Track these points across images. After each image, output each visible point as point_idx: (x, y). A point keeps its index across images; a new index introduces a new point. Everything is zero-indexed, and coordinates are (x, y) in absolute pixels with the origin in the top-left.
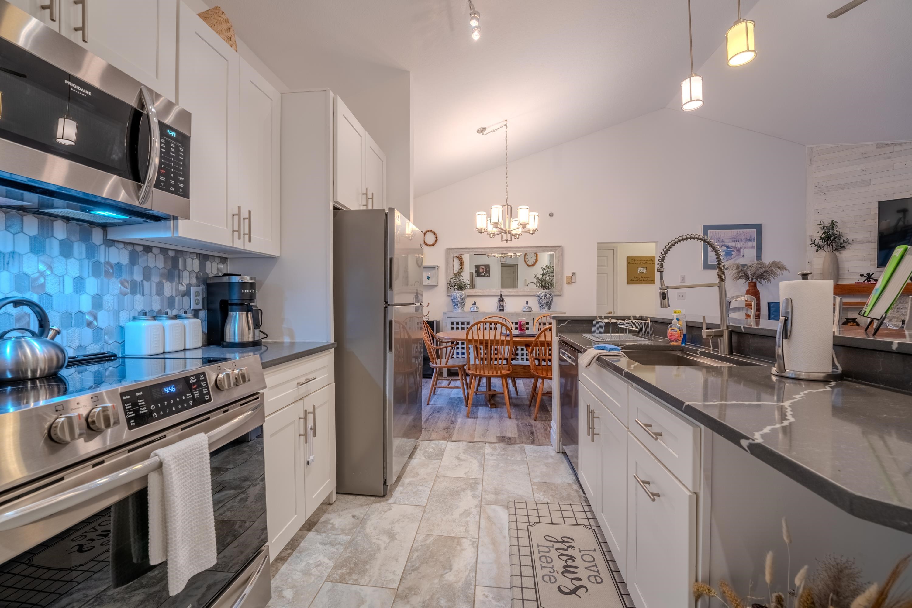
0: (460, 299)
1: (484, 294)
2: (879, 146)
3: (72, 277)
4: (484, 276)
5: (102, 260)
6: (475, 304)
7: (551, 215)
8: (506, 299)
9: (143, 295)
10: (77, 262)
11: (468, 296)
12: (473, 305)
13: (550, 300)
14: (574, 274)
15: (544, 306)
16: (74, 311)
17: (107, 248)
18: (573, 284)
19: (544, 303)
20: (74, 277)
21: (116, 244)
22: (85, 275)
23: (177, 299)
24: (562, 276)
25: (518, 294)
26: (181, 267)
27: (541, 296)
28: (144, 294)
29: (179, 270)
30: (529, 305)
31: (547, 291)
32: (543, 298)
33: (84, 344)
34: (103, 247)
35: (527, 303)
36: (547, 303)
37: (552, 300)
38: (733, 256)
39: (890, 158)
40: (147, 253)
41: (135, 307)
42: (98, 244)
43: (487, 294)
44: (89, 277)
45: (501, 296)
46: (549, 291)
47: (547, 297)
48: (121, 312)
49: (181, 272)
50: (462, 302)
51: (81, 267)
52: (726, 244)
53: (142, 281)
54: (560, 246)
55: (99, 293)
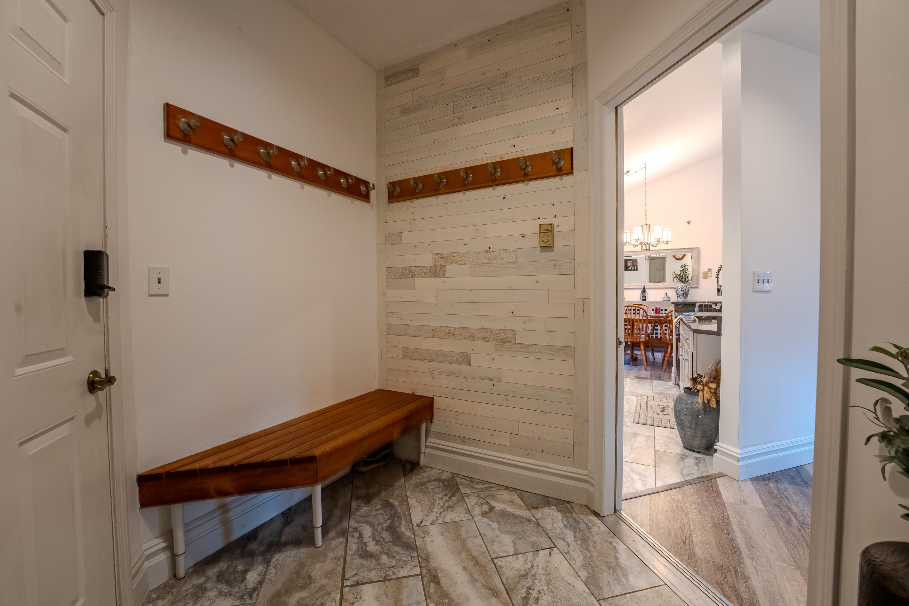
1: (630, 288)
4: (631, 270)
7: (689, 222)
8: (648, 291)
13: (687, 291)
14: (709, 270)
15: (681, 296)
18: (709, 278)
19: (681, 294)
24: (698, 272)
25: (659, 287)
27: (678, 288)
30: (668, 295)
31: (683, 284)
32: (680, 290)
36: (683, 294)
37: (688, 291)
43: (632, 287)
45: (644, 288)
46: (686, 284)
47: (683, 289)
54: (696, 248)
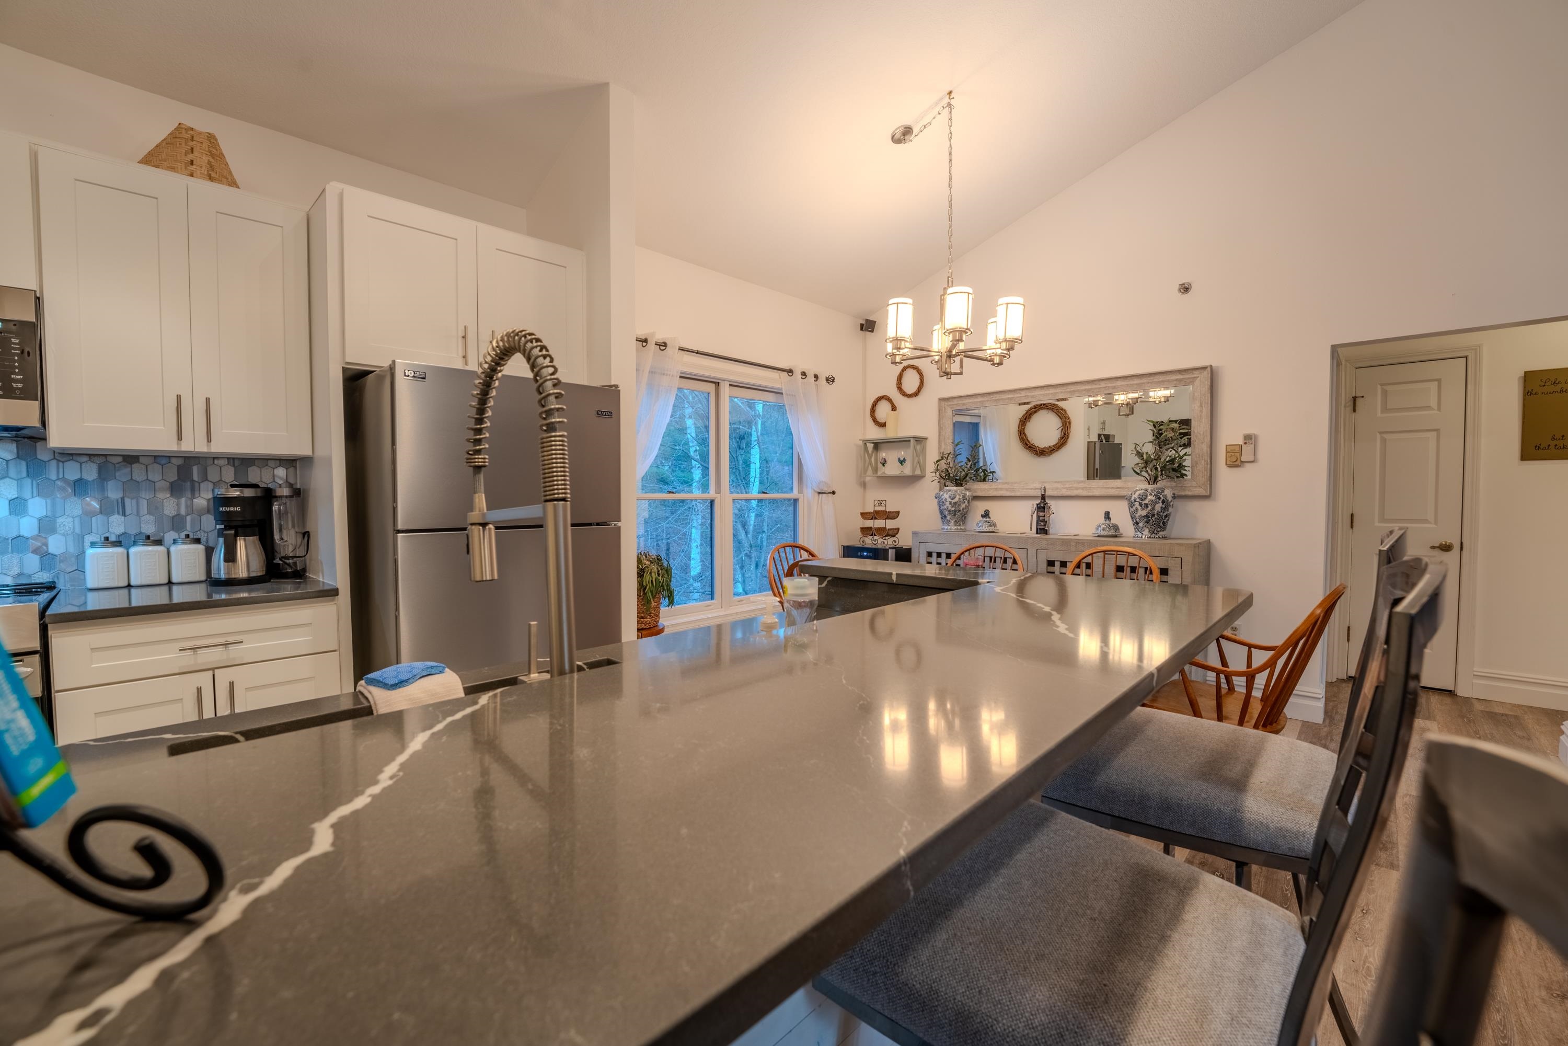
0: (951, 503)
1: (1013, 494)
3: (7, 499)
5: (54, 477)
6: (986, 514)
7: (1185, 289)
8: (1056, 505)
9: (124, 514)
10: (16, 482)
11: (976, 498)
12: (983, 516)
13: (1158, 508)
14: (1248, 438)
15: (1141, 525)
16: (11, 536)
17: (61, 464)
18: (1247, 465)
20: (10, 498)
21: (75, 457)
22: (27, 494)
23: (189, 518)
24: (1214, 445)
25: (1090, 494)
26: (195, 477)
28: (127, 514)
29: (193, 481)
30: (1113, 520)
31: (1151, 486)
32: (1137, 504)
33: (27, 571)
34: (54, 463)
35: (1107, 516)
36: (1147, 516)
37: (1174, 508)
40: (131, 464)
41: (110, 530)
42: (46, 459)
43: (1018, 494)
44: (33, 497)
45: (1043, 497)
46: (1170, 484)
47: (1146, 501)
48: (86, 537)
49: (197, 485)
50: (955, 511)
51: (20, 487)
53: (123, 499)
54: (1204, 368)
55: (49, 514)
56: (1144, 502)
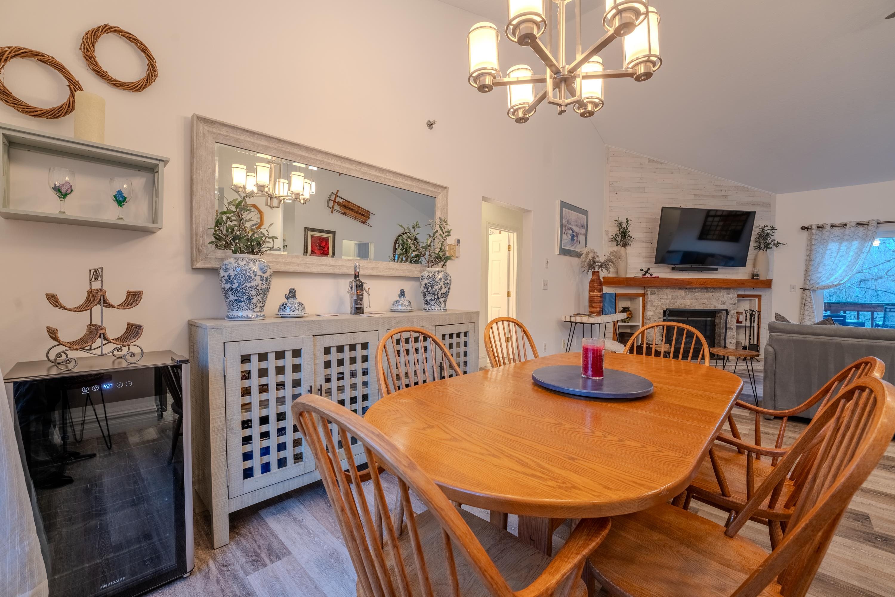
2: (650, 161)
6: (292, 294)
7: (430, 125)
8: (368, 284)
11: (275, 273)
12: (287, 297)
14: (458, 242)
18: (458, 259)
30: (408, 297)
35: (402, 293)
38: (575, 241)
39: (655, 172)
45: (357, 276)
52: (571, 227)
54: (445, 188)
56: (447, 282)
